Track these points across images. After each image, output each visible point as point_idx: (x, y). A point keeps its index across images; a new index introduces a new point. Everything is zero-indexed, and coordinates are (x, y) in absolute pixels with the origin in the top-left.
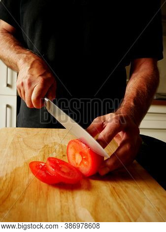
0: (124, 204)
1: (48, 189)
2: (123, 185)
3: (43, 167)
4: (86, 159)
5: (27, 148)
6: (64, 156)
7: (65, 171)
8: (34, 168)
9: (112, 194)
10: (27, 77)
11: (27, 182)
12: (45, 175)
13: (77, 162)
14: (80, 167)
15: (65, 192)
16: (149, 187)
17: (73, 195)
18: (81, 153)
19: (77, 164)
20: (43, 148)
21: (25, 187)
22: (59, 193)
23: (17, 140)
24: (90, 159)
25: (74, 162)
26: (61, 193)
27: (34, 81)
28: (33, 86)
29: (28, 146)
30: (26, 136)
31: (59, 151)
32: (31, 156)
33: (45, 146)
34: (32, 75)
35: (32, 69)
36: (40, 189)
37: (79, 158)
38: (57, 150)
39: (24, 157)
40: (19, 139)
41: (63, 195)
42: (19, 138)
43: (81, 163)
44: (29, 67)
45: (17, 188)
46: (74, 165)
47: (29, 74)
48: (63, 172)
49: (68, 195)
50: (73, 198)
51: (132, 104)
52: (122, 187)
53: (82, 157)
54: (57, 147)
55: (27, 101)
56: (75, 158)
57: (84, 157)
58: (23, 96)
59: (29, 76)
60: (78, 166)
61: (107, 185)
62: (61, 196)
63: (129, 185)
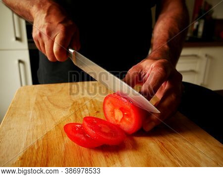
0: (179, 161)
1: (90, 155)
2: (171, 139)
3: (80, 128)
4: (128, 116)
5: (54, 108)
6: (98, 112)
7: (107, 131)
8: (71, 132)
9: (162, 151)
10: (44, 26)
11: (63, 149)
12: (85, 139)
13: (116, 119)
14: (121, 124)
15: (110, 155)
16: (198, 137)
17: (120, 158)
18: (122, 109)
19: (117, 121)
20: (72, 105)
21: (63, 155)
22: (103, 158)
23: (41, 100)
24: (133, 116)
25: (113, 119)
26: (105, 156)
27: (54, 30)
28: (53, 35)
29: (54, 105)
30: (50, 94)
31: (91, 107)
32: (62, 117)
33: (74, 103)
34: (51, 23)
35: (49, 16)
36: (81, 155)
37: (119, 115)
38: (89, 106)
39: (53, 118)
40: (43, 98)
41: (108, 160)
42: (42, 96)
43: (121, 120)
44: (45, 15)
45: (54, 158)
46: (112, 122)
47: (46, 22)
48: (105, 133)
49: (115, 159)
50: (121, 161)
51: (166, 46)
52: (170, 142)
53: (123, 113)
54: (88, 103)
55: (47, 54)
56: (113, 115)
57: (125, 114)
58: (42, 49)
59: (46, 24)
60: (118, 123)
61: (153, 141)
62: (106, 160)
63: (177, 139)
